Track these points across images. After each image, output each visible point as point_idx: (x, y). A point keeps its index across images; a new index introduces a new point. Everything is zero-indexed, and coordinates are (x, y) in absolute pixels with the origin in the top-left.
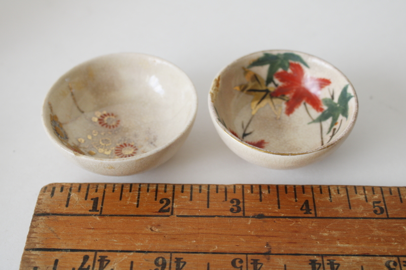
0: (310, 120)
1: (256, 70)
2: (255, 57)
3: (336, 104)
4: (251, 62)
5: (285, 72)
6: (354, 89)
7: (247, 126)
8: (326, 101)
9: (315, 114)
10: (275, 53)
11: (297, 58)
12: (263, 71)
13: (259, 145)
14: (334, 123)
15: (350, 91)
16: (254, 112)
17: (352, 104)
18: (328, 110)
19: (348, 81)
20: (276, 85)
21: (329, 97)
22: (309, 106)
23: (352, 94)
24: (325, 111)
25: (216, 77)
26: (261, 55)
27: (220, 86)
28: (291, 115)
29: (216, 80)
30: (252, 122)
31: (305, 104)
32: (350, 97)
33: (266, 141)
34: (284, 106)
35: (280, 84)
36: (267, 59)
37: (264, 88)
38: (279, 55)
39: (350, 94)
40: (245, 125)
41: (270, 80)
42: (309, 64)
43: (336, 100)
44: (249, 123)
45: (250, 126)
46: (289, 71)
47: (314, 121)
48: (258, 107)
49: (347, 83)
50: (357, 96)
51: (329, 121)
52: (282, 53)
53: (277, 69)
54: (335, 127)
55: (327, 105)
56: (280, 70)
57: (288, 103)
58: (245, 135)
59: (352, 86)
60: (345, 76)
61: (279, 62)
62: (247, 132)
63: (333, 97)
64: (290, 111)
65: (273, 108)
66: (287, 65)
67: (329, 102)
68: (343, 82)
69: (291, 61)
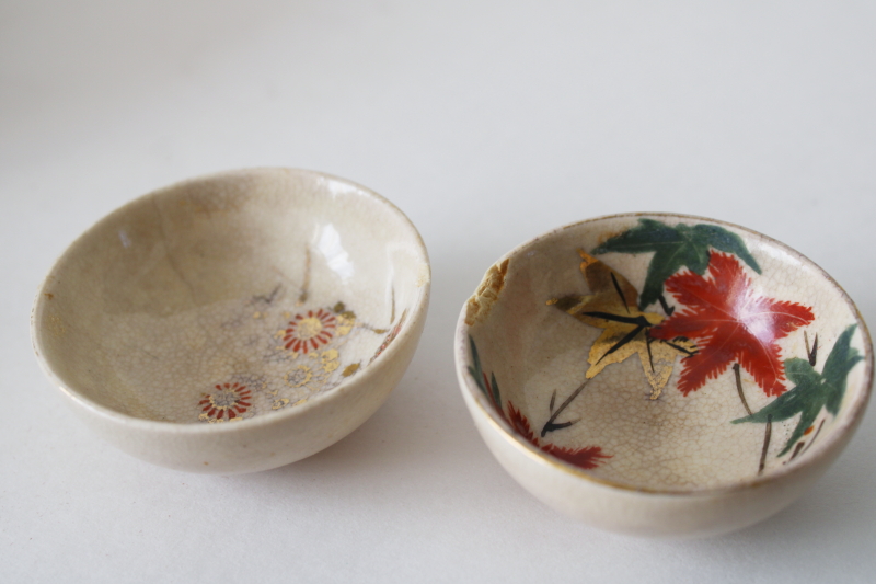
0: (743, 414)
1: (618, 261)
2: (617, 228)
3: (817, 377)
4: (605, 240)
5: (696, 276)
6: (868, 338)
7: (565, 406)
8: (793, 365)
9: (759, 398)
10: (672, 222)
11: (732, 242)
12: (636, 267)
13: (582, 460)
14: (804, 428)
15: (858, 343)
16: (592, 372)
17: (857, 378)
18: (795, 391)
19: (858, 315)
20: (669, 310)
21: (804, 356)
22: (745, 374)
23: (862, 352)
24: (789, 394)
25: (498, 264)
26: (634, 223)
27: (503, 288)
28: (692, 394)
29: (494, 270)
30: (580, 397)
31: (736, 368)
32: (856, 359)
33: (605, 452)
34: (679, 367)
35: (680, 308)
36: (648, 235)
37: (634, 314)
38: (682, 227)
39: (856, 351)
40: (559, 402)
41: (652, 294)
42: (760, 262)
43: (819, 367)
44: (571, 399)
45: (572, 405)
46: (707, 275)
47: (752, 417)
48: (608, 360)
49: (853, 320)
50: (873, 358)
51: (793, 422)
52: (691, 223)
53: (675, 267)
54: (802, 439)
55: (795, 378)
56: (683, 270)
57: (691, 359)
58: (550, 427)
59: (865, 328)
60: (852, 302)
61: (682, 249)
62: (560, 420)
63: (813, 357)
64: (691, 382)
65: (648, 368)
66: (702, 257)
67: (801, 370)
68: (845, 318)
69: (712, 249)
